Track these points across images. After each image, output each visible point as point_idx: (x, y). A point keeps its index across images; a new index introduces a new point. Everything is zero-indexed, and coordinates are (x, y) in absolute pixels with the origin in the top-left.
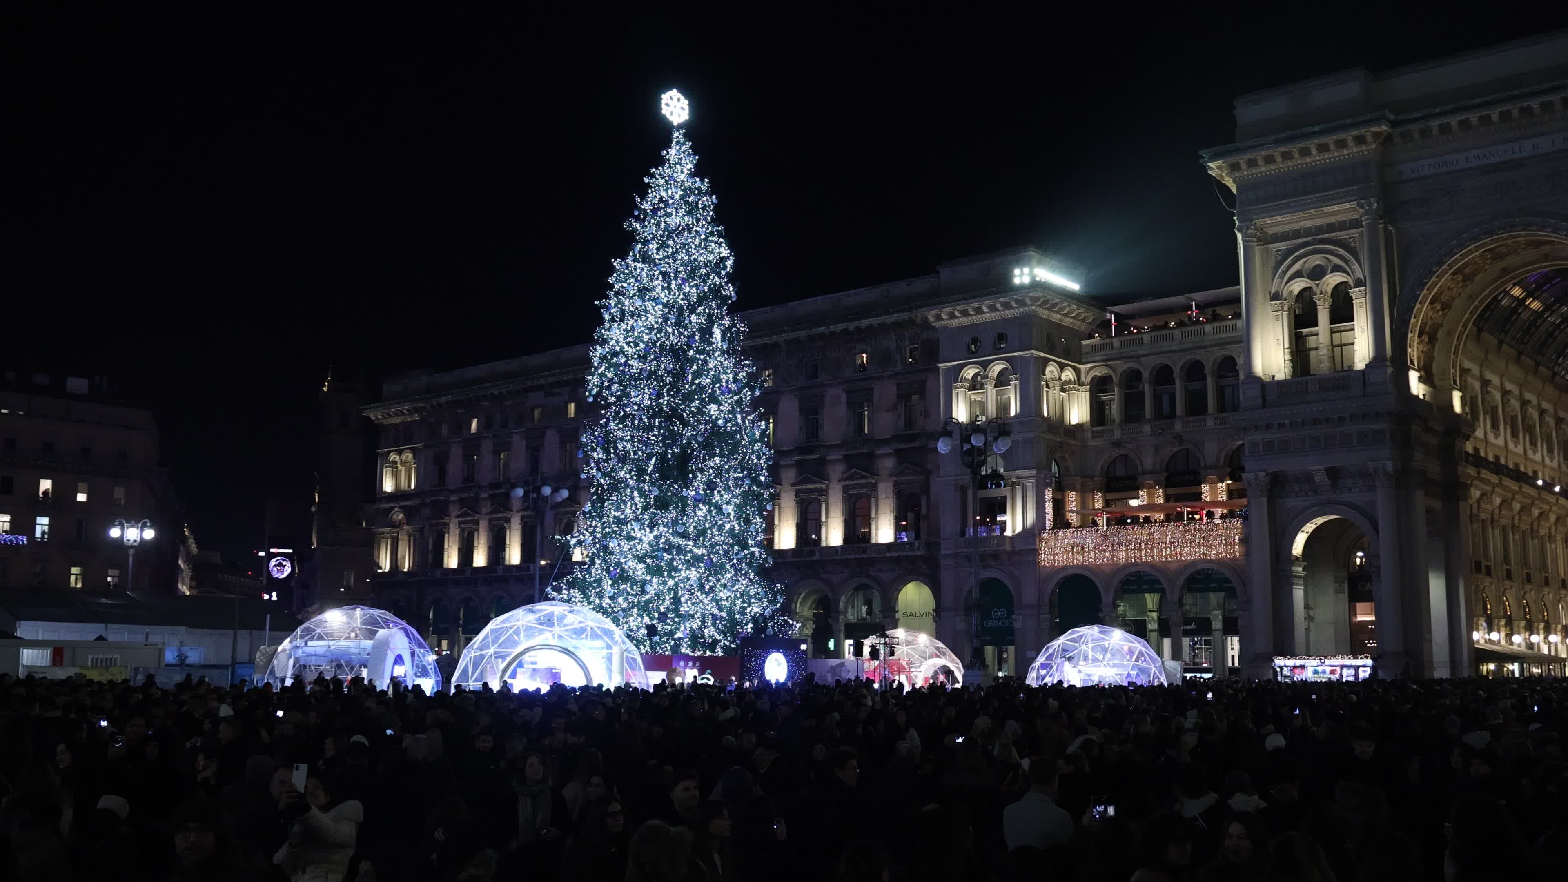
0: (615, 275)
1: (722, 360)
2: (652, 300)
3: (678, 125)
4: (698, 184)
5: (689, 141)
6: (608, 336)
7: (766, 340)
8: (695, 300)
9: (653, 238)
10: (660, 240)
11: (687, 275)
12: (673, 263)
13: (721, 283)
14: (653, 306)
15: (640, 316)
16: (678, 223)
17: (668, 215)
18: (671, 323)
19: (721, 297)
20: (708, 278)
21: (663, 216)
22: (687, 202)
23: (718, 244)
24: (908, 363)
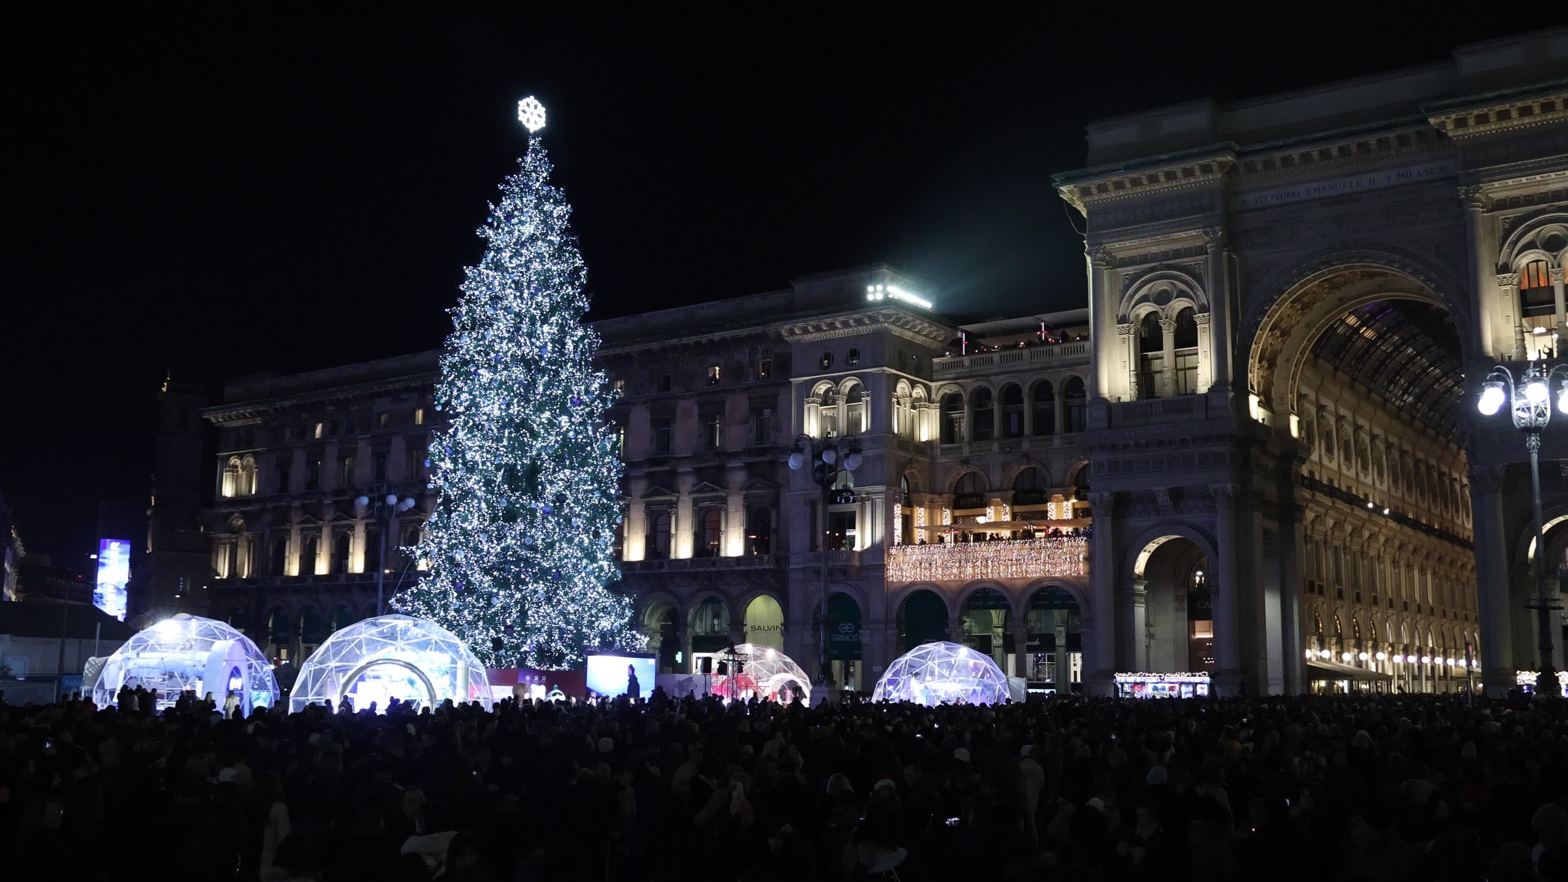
0: (466, 282)
1: (574, 371)
2: (504, 309)
3: (535, 132)
4: (553, 192)
5: (545, 149)
6: (458, 344)
7: (619, 351)
8: (548, 310)
9: (507, 246)
10: (513, 248)
11: (540, 285)
12: (526, 272)
13: (574, 293)
14: (504, 316)
15: (491, 325)
16: (532, 232)
17: (522, 223)
18: (523, 332)
19: (574, 308)
20: (562, 288)
21: (517, 224)
22: (541, 211)
23: (572, 254)
24: (761, 377)
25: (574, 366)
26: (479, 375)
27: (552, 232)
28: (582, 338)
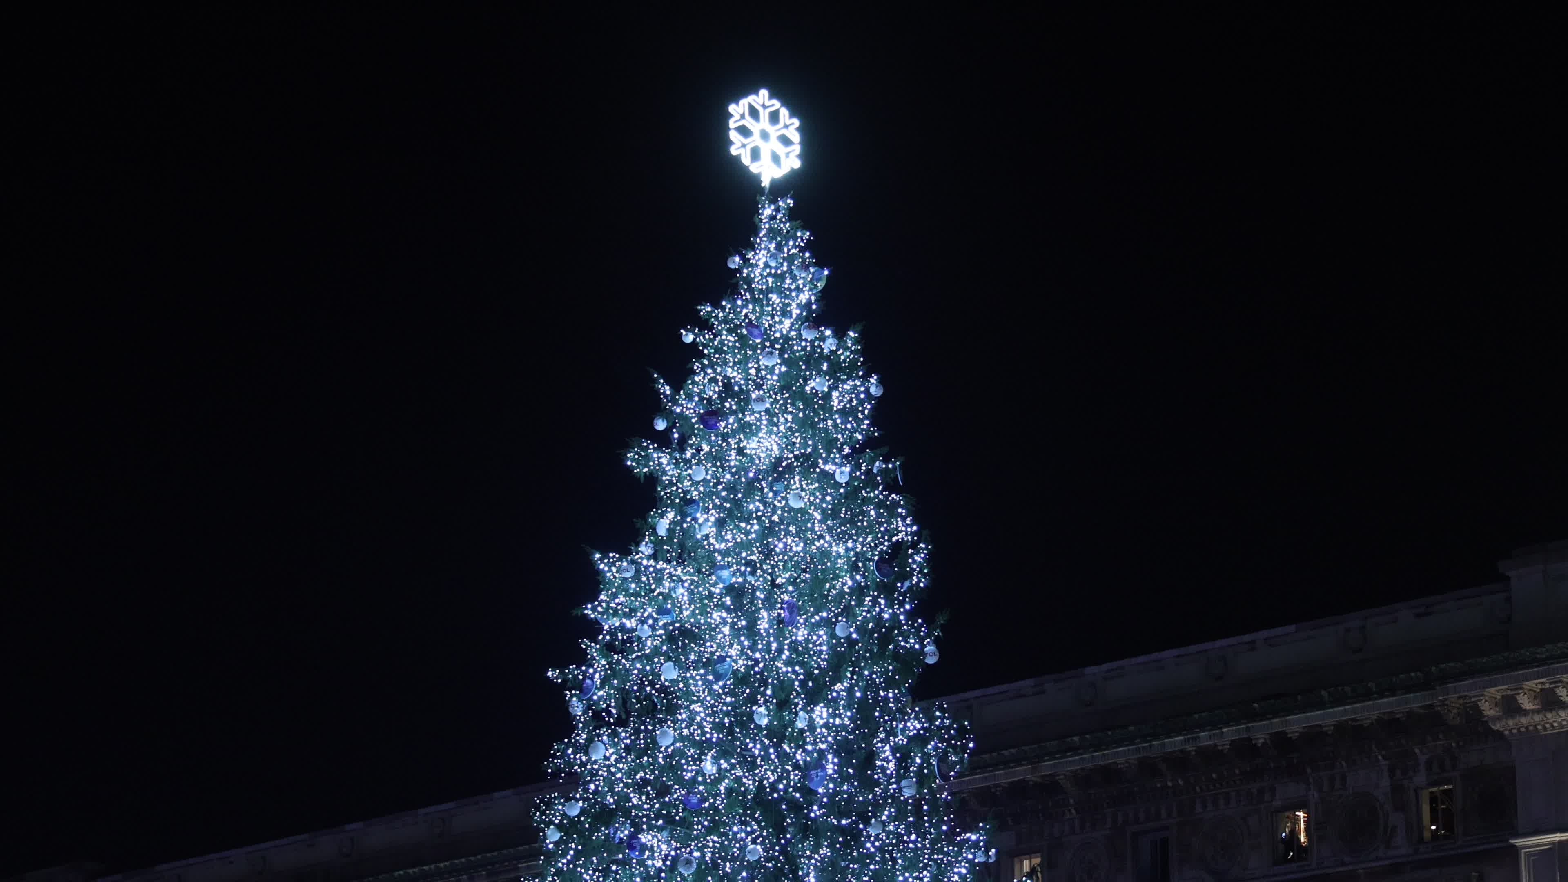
0: (603, 597)
1: (902, 830)
2: (705, 665)
3: (774, 184)
4: (830, 344)
5: (804, 228)
6: (583, 765)
7: (1022, 772)
8: (823, 664)
9: (709, 495)
10: (725, 500)
11: (801, 596)
12: (762, 562)
13: (895, 616)
14: (705, 681)
15: (672, 709)
16: (776, 452)
17: (747, 429)
18: (759, 727)
19: (896, 656)
20: (860, 603)
21: (734, 433)
22: (800, 395)
23: (886, 507)
24: (1427, 835)
25: (899, 817)
26: (644, 847)
27: (829, 452)
28: (920, 740)
